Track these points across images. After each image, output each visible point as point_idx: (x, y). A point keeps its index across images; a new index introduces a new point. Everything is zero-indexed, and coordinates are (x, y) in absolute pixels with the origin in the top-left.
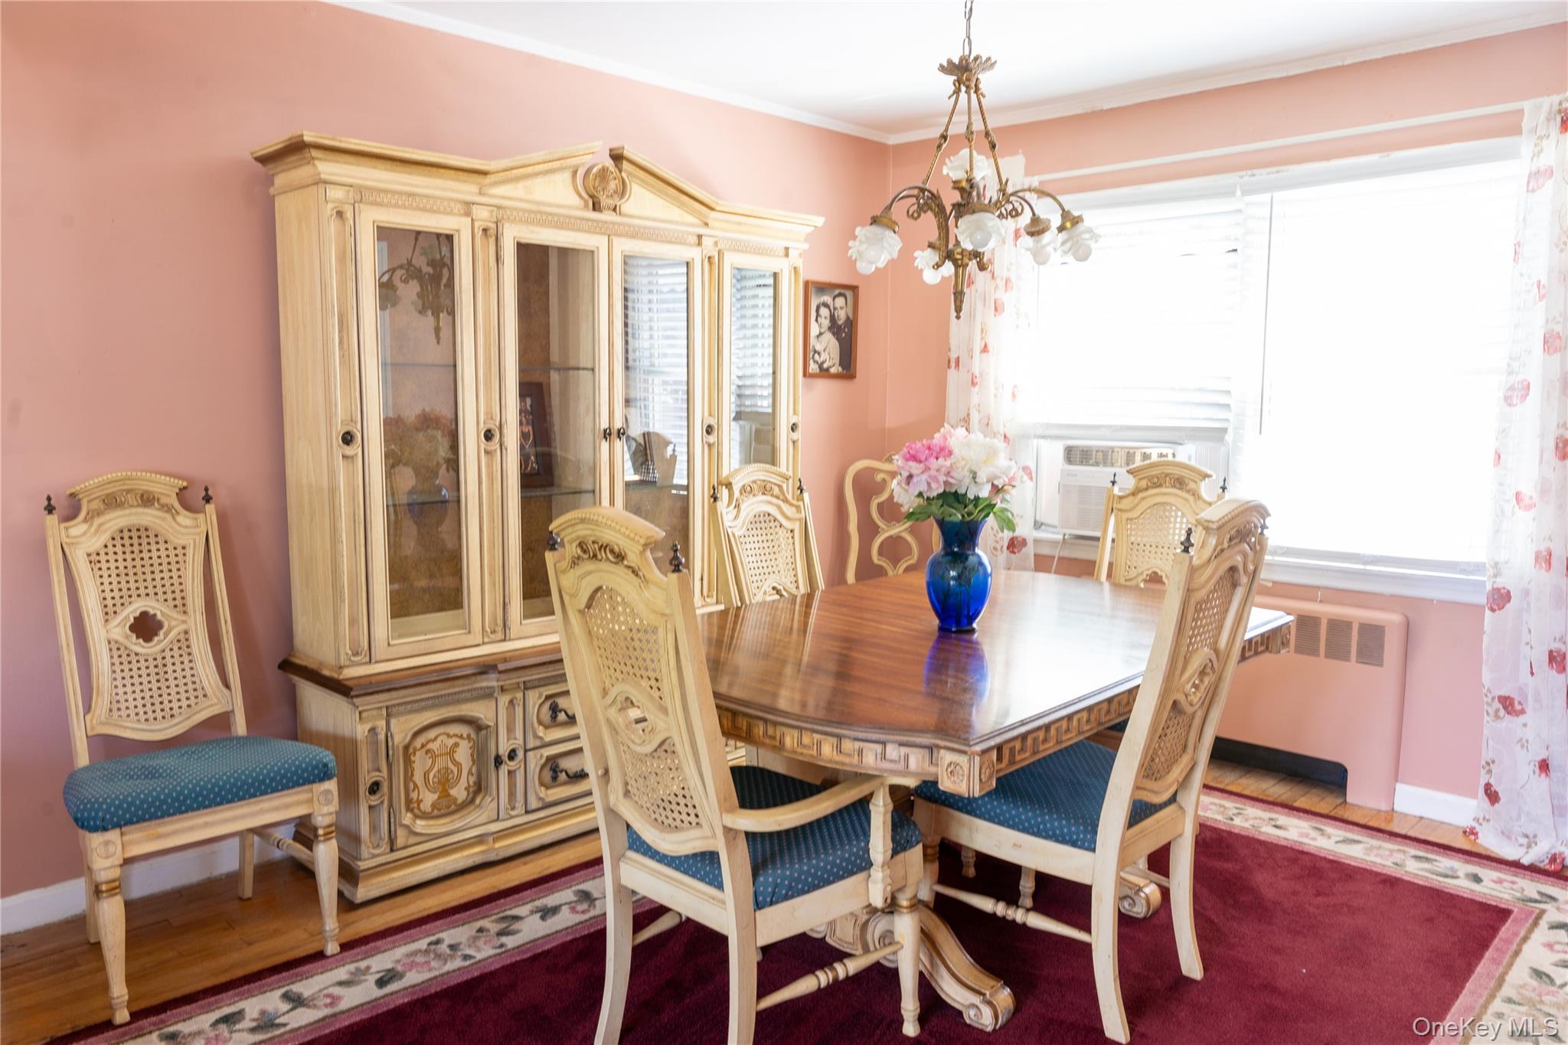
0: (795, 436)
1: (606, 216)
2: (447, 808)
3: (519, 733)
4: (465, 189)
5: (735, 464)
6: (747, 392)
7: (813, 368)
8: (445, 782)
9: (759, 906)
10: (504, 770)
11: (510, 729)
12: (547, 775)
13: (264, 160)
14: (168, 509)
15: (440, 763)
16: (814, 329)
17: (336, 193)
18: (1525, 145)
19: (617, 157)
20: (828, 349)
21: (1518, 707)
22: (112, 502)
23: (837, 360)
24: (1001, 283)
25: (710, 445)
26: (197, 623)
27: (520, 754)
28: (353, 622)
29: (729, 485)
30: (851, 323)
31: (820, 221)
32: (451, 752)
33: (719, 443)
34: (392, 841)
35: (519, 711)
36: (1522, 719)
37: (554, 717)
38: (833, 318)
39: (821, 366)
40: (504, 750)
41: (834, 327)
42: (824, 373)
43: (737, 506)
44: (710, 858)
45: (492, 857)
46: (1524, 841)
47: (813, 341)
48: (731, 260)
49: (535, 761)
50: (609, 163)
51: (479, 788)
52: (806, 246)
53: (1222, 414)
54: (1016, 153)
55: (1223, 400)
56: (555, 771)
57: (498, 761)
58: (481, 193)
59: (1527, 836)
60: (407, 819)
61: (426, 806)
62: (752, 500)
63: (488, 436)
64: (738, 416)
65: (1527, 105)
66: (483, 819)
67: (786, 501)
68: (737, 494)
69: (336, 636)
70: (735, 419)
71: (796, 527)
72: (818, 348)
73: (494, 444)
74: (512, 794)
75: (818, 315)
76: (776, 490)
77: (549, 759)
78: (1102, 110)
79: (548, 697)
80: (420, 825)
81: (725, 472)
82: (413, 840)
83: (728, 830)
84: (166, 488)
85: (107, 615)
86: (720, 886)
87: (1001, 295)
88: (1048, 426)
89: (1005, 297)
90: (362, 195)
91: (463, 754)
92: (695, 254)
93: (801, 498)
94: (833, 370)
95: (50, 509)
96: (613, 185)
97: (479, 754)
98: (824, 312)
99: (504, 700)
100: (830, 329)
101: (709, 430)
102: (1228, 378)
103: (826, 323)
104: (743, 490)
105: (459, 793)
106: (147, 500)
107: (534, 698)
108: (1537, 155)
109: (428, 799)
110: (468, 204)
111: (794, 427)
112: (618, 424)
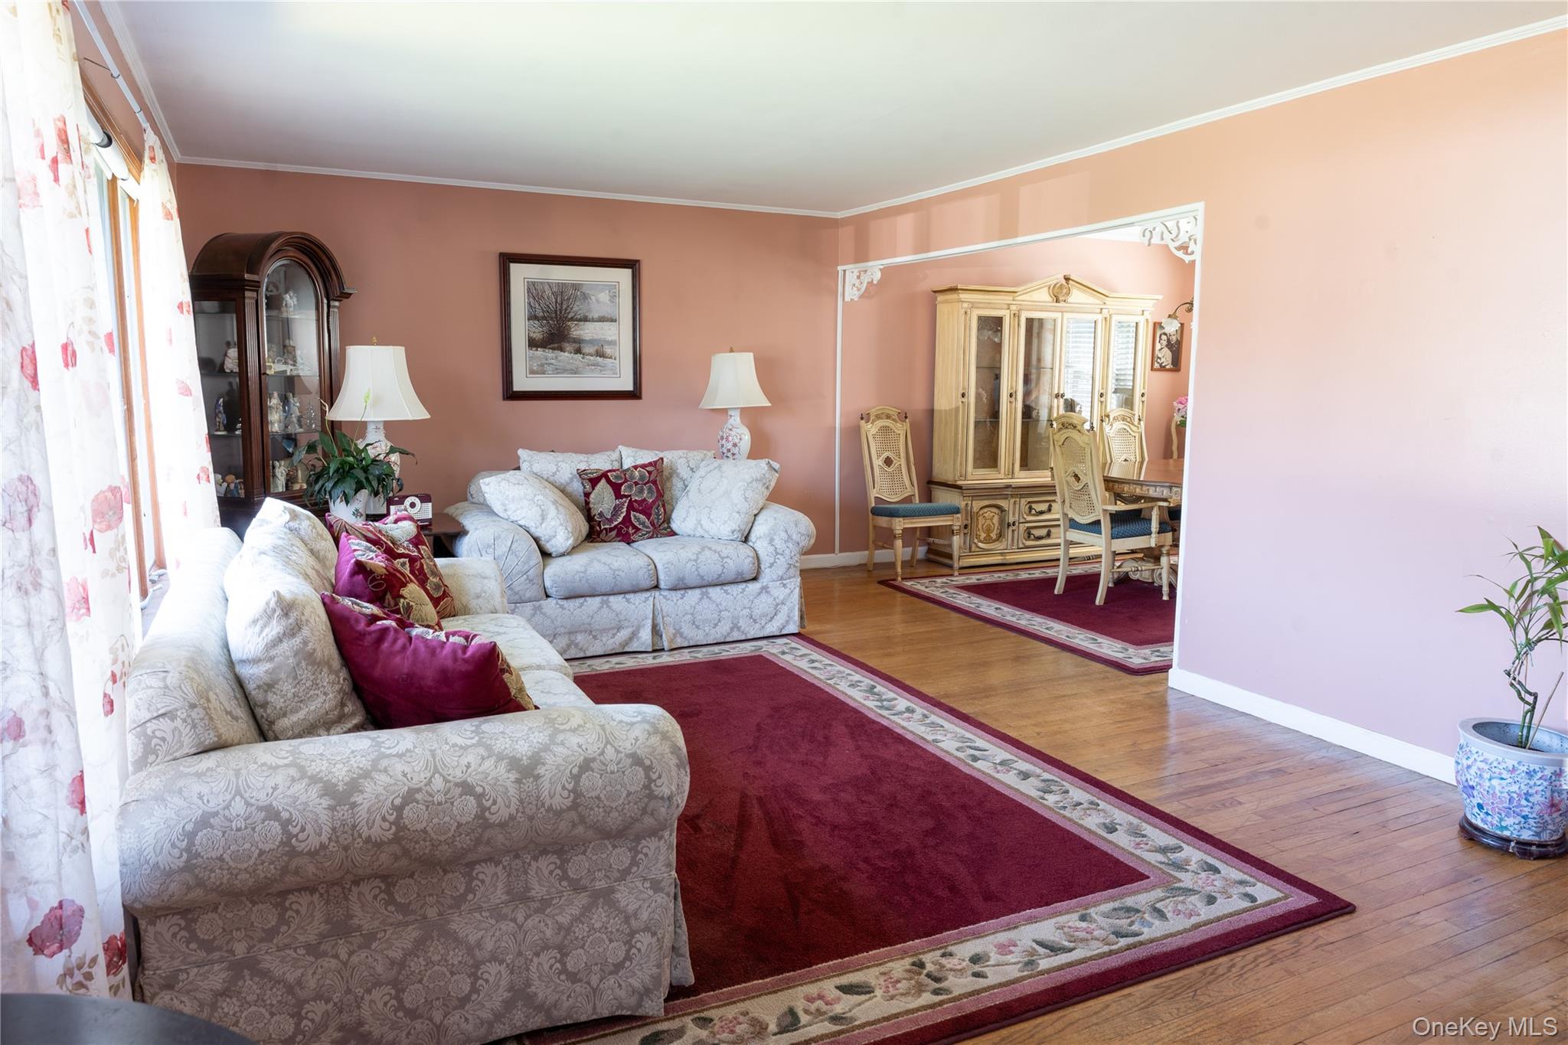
0: (1143, 399)
1: (1062, 304)
2: (988, 540)
3: (1017, 516)
4: (1008, 299)
5: (1114, 407)
6: (1122, 378)
7: (1156, 365)
8: (989, 531)
9: (1113, 538)
10: (1011, 528)
11: (1014, 514)
12: (1026, 535)
13: (935, 292)
14: (894, 420)
15: (988, 522)
16: (1158, 346)
17: (965, 305)
19: (1067, 279)
20: (1166, 357)
22: (878, 417)
23: (1170, 362)
25: (1102, 402)
26: (903, 462)
27: (1017, 524)
28: (961, 464)
29: (1108, 416)
30: (1179, 343)
31: (1160, 297)
32: (992, 519)
33: (1106, 401)
34: (970, 548)
35: (1017, 506)
37: (1030, 512)
38: (1169, 340)
39: (1161, 365)
40: (1011, 520)
41: (1169, 345)
42: (1162, 368)
43: (1112, 425)
44: (1098, 523)
45: (1005, 562)
47: (1157, 352)
48: (1115, 318)
49: (1023, 527)
50: (1064, 282)
51: (1000, 536)
52: (1153, 309)
56: (1029, 534)
57: (1009, 525)
58: (1014, 300)
60: (976, 541)
61: (982, 538)
62: (1118, 423)
63: (1011, 395)
64: (1116, 391)
66: (1001, 548)
67: (1133, 424)
68: (1111, 419)
69: (954, 468)
70: (1114, 392)
71: (1137, 435)
72: (1160, 356)
73: (1013, 399)
74: (1013, 540)
75: (1160, 339)
76: (1129, 420)
77: (1028, 528)
79: (1029, 502)
80: (980, 545)
81: (1108, 410)
82: (977, 549)
83: (1105, 510)
84: (893, 412)
85: (879, 456)
86: (1101, 534)
90: (973, 305)
91: (996, 520)
92: (1099, 317)
93: (1139, 423)
94: (1167, 367)
95: (862, 418)
96: (1065, 291)
97: (1002, 521)
98: (1164, 337)
99: (1012, 500)
100: (1167, 346)
101: (1102, 395)
103: (1165, 343)
104: (1114, 419)
105: (993, 535)
106: (888, 417)
107: (1024, 501)
109: (983, 535)
110: (1009, 305)
111: (1143, 395)
112: (1061, 392)
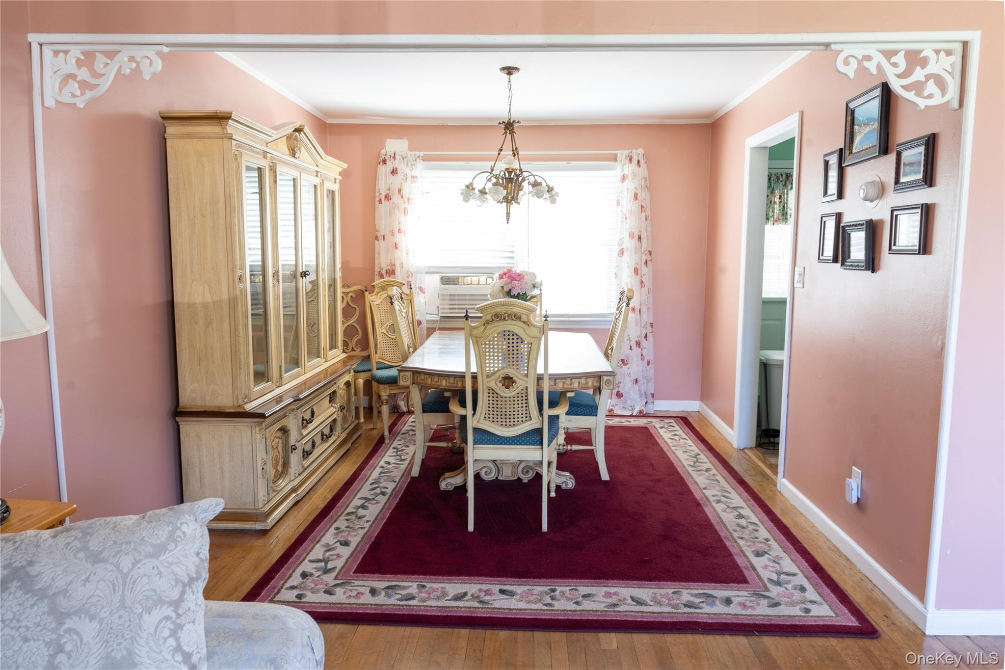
18: (618, 166)
21: (626, 362)
24: (406, 200)
34: (269, 496)
36: (628, 366)
46: (630, 408)
49: (301, 446)
53: (512, 261)
54: (403, 139)
55: (511, 255)
59: (631, 406)
60: (272, 484)
61: (273, 477)
63: (273, 276)
65: (619, 152)
69: (234, 388)
73: (275, 281)
77: (304, 445)
78: (447, 125)
82: (273, 495)
87: (406, 205)
88: (430, 267)
89: (409, 207)
102: (514, 246)
108: (623, 170)
109: (273, 472)
